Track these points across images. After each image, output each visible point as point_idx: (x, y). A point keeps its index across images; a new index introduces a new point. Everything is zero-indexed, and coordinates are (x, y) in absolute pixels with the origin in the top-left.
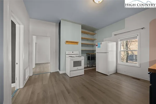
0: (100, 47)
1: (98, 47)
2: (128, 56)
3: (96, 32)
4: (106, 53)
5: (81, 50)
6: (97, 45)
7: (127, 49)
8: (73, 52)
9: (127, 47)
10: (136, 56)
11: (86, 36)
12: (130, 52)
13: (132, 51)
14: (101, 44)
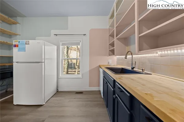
0: (24, 49)
1: (19, 50)
2: (68, 65)
4: (39, 62)
6: (15, 46)
7: (68, 57)
9: (68, 55)
10: (74, 64)
12: (70, 60)
13: (71, 59)
14: (26, 44)
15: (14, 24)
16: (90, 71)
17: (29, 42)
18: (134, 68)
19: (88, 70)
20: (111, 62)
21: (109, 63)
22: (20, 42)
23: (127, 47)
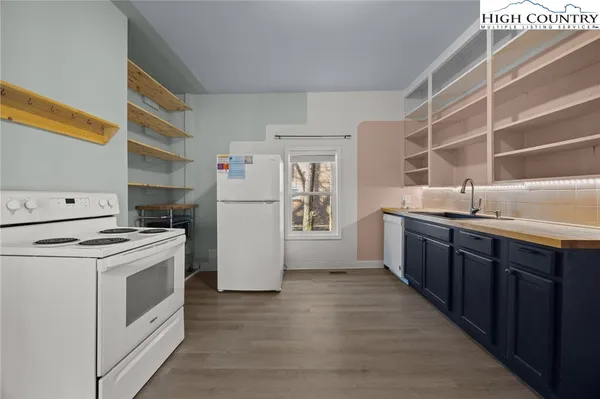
0: (241, 174)
1: (230, 176)
3: (191, 99)
4: (272, 202)
5: (129, 186)
6: (222, 167)
8: (70, 201)
11: (146, 107)
14: (246, 162)
15: (178, 109)
16: (361, 223)
17: (251, 158)
18: (477, 211)
19: (355, 220)
20: (408, 201)
21: (404, 203)
22: (233, 159)
23: (455, 169)
